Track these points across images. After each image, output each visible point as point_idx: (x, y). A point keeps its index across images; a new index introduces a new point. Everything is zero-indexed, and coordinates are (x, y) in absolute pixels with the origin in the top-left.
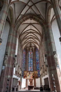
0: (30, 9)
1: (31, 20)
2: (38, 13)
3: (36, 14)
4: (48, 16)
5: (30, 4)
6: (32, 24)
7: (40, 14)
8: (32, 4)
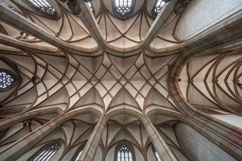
0: (160, 82)
1: (180, 80)
2: (166, 69)
3: (168, 72)
4: (167, 52)
5: (152, 82)
6: (189, 79)
7: (167, 66)
8: (153, 79)
